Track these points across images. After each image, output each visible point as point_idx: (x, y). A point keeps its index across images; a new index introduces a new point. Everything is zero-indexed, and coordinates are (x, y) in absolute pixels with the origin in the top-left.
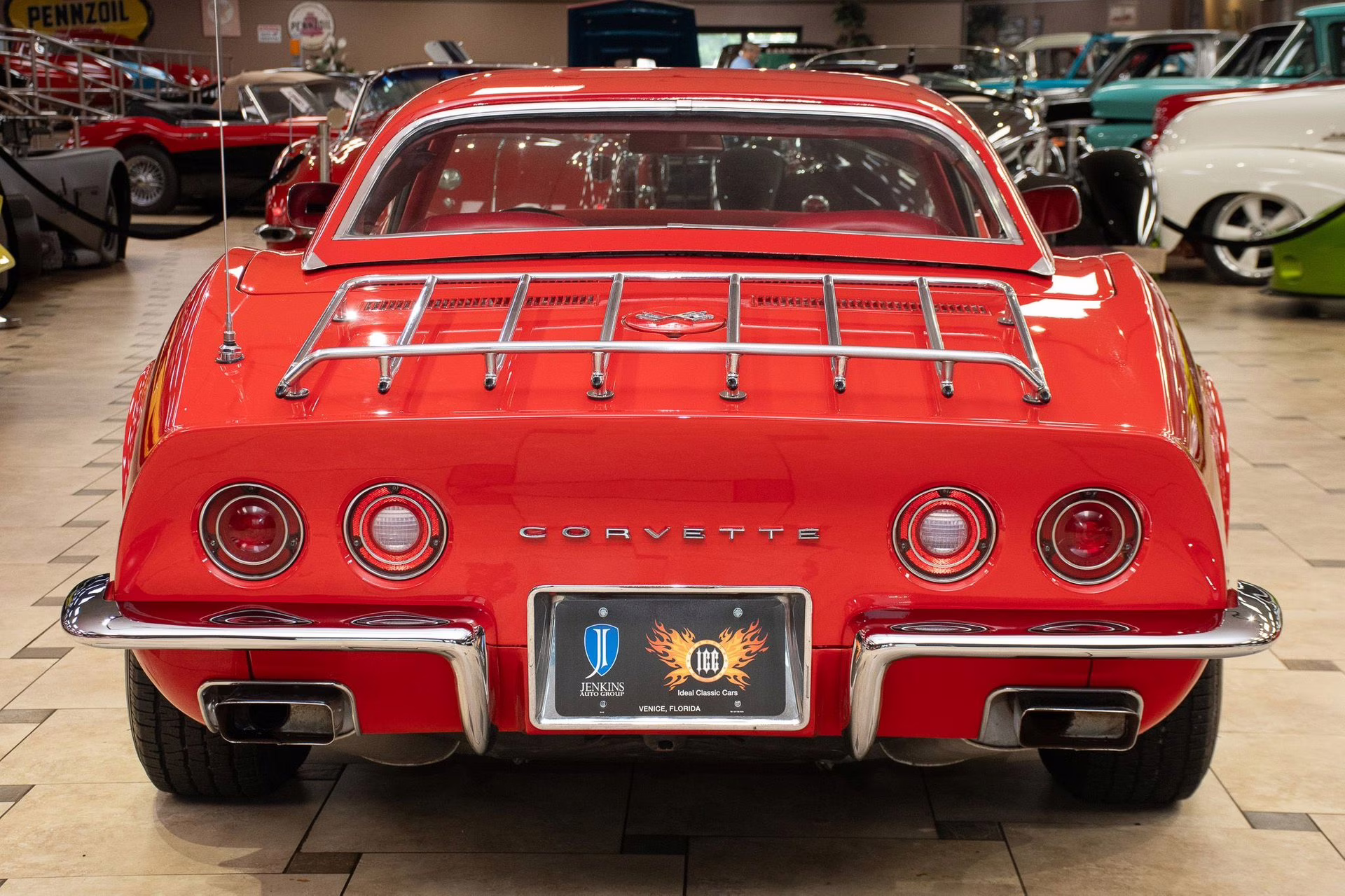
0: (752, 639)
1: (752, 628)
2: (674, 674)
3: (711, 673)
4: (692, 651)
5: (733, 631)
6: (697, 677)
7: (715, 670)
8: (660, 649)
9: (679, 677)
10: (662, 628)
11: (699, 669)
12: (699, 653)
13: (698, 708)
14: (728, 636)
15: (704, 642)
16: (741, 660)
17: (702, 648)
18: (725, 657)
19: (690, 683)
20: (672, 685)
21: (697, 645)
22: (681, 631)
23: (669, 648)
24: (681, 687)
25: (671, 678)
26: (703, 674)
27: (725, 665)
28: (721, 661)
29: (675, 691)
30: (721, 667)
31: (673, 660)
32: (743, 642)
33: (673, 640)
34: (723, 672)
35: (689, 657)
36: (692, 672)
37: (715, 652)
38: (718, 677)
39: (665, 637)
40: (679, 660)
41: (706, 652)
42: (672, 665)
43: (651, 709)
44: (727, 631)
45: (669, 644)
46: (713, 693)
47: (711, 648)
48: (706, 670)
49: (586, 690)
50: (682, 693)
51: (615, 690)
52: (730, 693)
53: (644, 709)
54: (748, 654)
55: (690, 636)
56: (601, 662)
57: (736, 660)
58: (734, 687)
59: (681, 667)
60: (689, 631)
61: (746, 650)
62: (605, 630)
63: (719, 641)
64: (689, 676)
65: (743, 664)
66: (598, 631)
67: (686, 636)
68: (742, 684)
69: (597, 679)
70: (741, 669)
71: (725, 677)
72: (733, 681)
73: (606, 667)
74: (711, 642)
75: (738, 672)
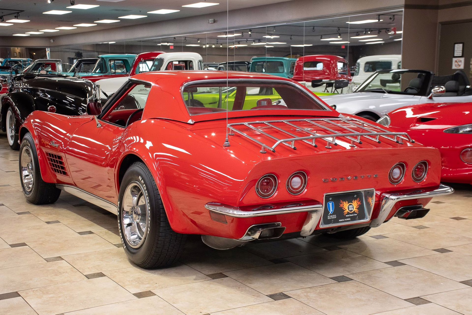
1: (358, 199)
2: (345, 211)
3: (352, 211)
4: (348, 206)
6: (349, 212)
7: (352, 210)
8: (342, 206)
9: (346, 212)
10: (341, 201)
11: (349, 210)
12: (349, 206)
13: (350, 219)
14: (354, 202)
15: (350, 204)
16: (357, 207)
17: (350, 205)
18: (354, 207)
19: (348, 213)
20: (345, 214)
21: (349, 204)
23: (343, 206)
24: (346, 215)
25: (344, 213)
26: (350, 211)
27: (354, 208)
28: (353, 207)
30: (353, 209)
31: (345, 208)
32: (357, 202)
33: (344, 204)
34: (354, 210)
35: (347, 207)
36: (348, 211)
37: (352, 205)
38: (353, 211)
39: (343, 203)
41: (350, 206)
42: (344, 209)
43: (342, 220)
44: (353, 200)
45: (344, 205)
46: (353, 215)
47: (351, 205)
48: (351, 210)
49: (329, 218)
50: (347, 216)
51: (334, 217)
52: (356, 215)
53: (340, 220)
54: (358, 205)
55: (347, 202)
56: (331, 210)
57: (356, 207)
58: (356, 213)
59: (346, 210)
60: (347, 201)
61: (357, 204)
62: (331, 203)
63: (352, 203)
64: (348, 212)
65: (357, 208)
66: (330, 203)
67: (346, 203)
68: (357, 212)
69: (331, 215)
70: (357, 209)
71: (354, 211)
72: (356, 212)
73: (332, 212)
74: (351, 203)
75: (356, 210)
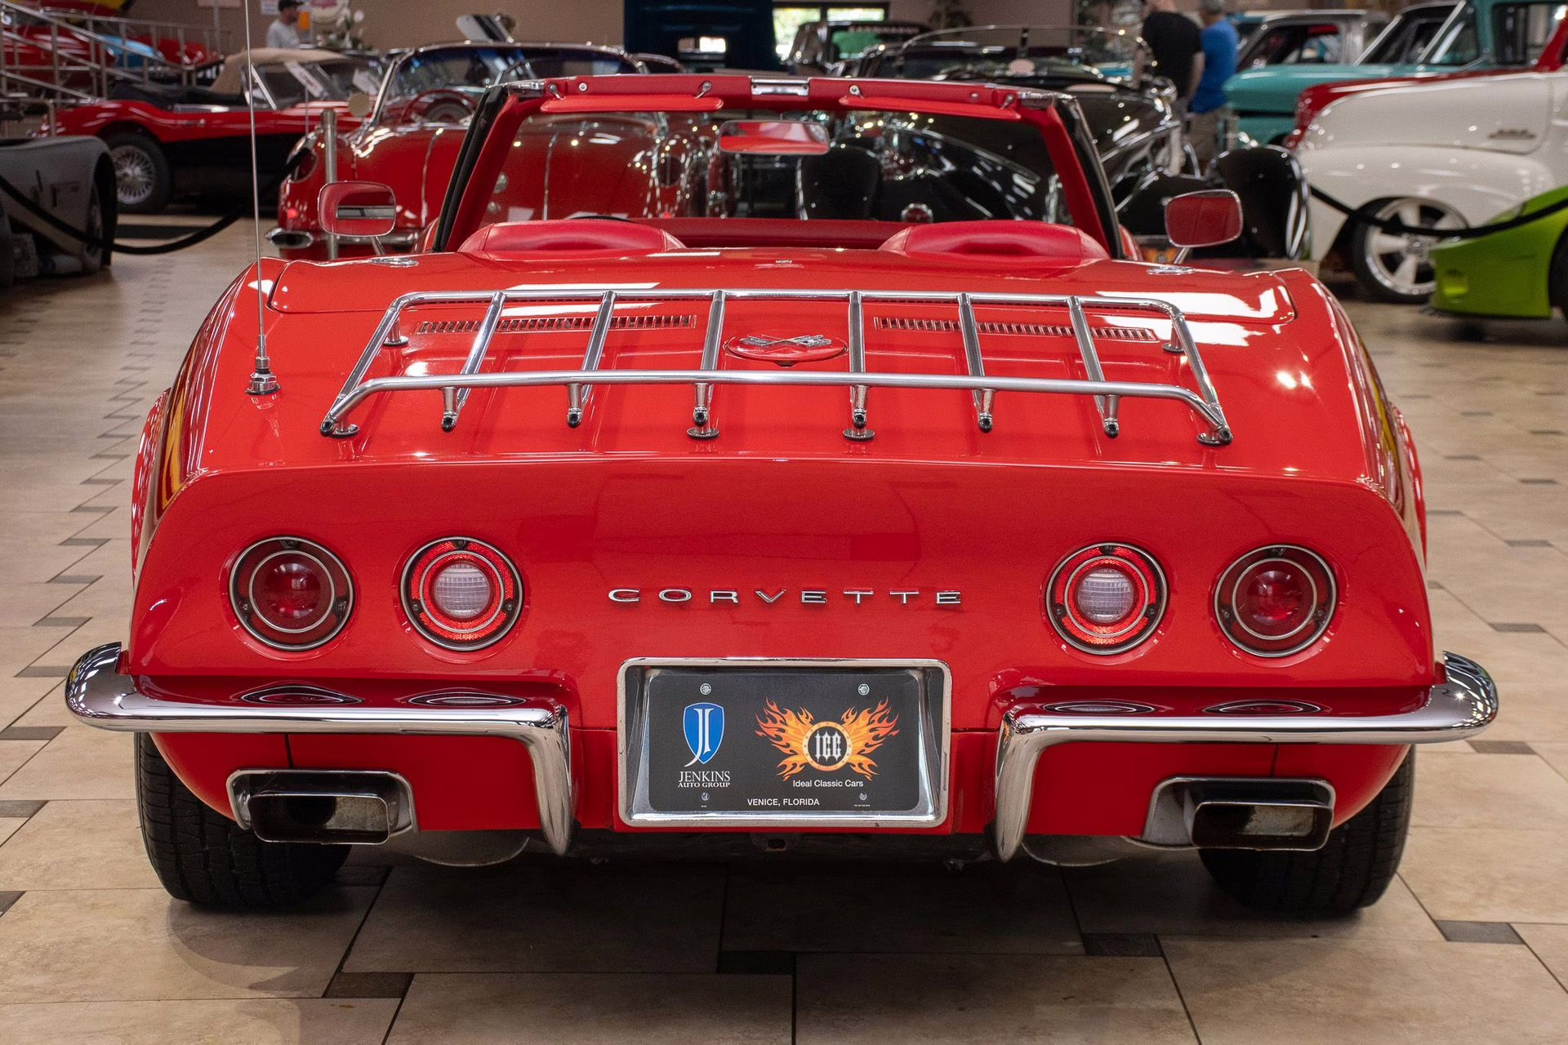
0: (880, 721)
1: (880, 707)
2: (789, 761)
3: (832, 761)
4: (809, 734)
5: (859, 711)
6: (815, 765)
7: (836, 756)
8: (773, 733)
9: (795, 765)
10: (774, 708)
11: (818, 755)
12: (818, 737)
13: (815, 801)
14: (852, 717)
15: (823, 724)
17: (822, 731)
18: (849, 742)
19: (808, 772)
20: (784, 774)
21: (816, 727)
22: (797, 712)
23: (782, 730)
24: (796, 777)
25: (785, 767)
26: (822, 761)
27: (849, 750)
28: (843, 746)
29: (789, 781)
30: (843, 753)
31: (788, 746)
32: (869, 724)
33: (790, 721)
34: (846, 759)
35: (806, 742)
36: (809, 759)
37: (837, 735)
38: (840, 765)
39: (778, 717)
40: (794, 745)
41: (827, 735)
42: (786, 751)
43: (762, 802)
44: (850, 711)
45: (785, 726)
46: (834, 784)
47: (832, 731)
48: (827, 757)
49: (685, 781)
50: (798, 784)
51: (719, 780)
52: (854, 784)
53: (753, 802)
54: (876, 738)
55: (806, 715)
56: (704, 747)
57: (861, 745)
58: (856, 776)
59: (796, 754)
60: (807, 711)
61: (873, 734)
63: (842, 722)
64: (806, 765)
65: (868, 750)
67: (804, 719)
68: (869, 774)
70: (867, 755)
71: (849, 765)
72: (857, 769)
73: (709, 753)
74: (832, 724)
75: (863, 760)
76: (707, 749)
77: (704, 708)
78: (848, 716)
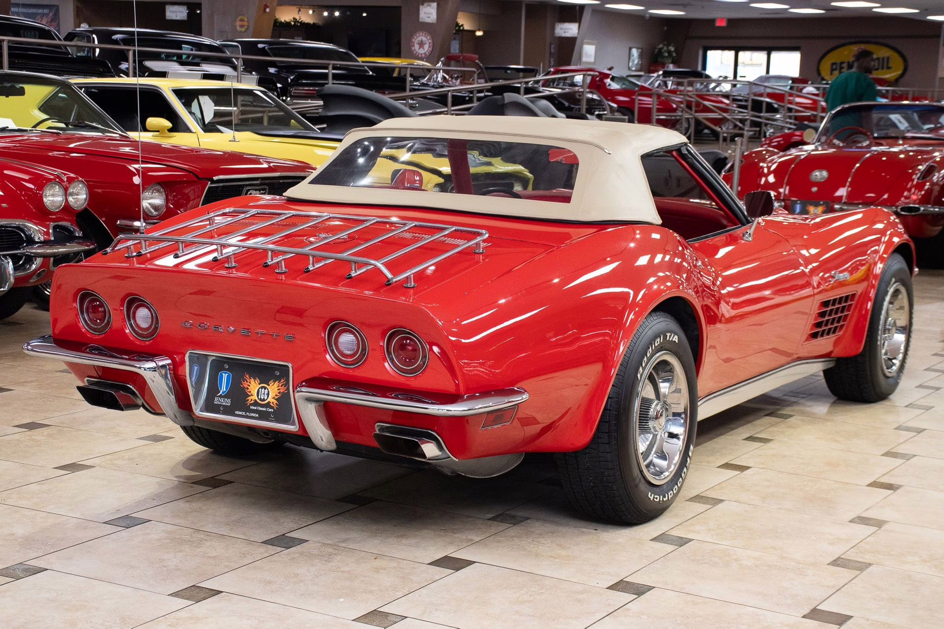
0: (282, 386)
1: (282, 381)
2: (251, 397)
3: (264, 400)
4: (257, 388)
5: (275, 381)
6: (258, 401)
7: (266, 398)
8: (246, 386)
9: (252, 400)
10: (248, 376)
11: (260, 397)
12: (260, 390)
13: (257, 415)
14: (272, 383)
15: (263, 385)
16: (276, 395)
17: (262, 388)
18: (270, 393)
19: (256, 403)
20: (249, 403)
21: (260, 386)
22: (255, 379)
23: (249, 386)
24: (251, 404)
25: (248, 400)
26: (261, 400)
27: (270, 396)
28: (268, 394)
29: (249, 406)
30: (268, 397)
31: (250, 392)
32: (278, 387)
33: (251, 382)
34: (268, 400)
35: (256, 391)
36: (257, 398)
37: (266, 390)
38: (266, 402)
39: (248, 381)
40: (252, 392)
41: (263, 390)
42: (249, 394)
43: (240, 413)
44: (272, 381)
45: (249, 384)
46: (264, 409)
47: (265, 388)
48: (262, 398)
49: (217, 401)
50: (252, 407)
51: (227, 402)
52: (270, 410)
53: (237, 412)
54: (279, 393)
55: (258, 381)
56: (223, 389)
58: (272, 407)
59: (253, 395)
60: (257, 379)
62: (226, 375)
63: (269, 385)
64: (256, 400)
65: (276, 397)
66: (224, 374)
67: (256, 381)
68: (275, 406)
69: (221, 396)
70: (275, 399)
71: (269, 402)
72: (272, 404)
73: (225, 391)
74: (265, 385)
75: (275, 402)
76: (225, 390)
77: (225, 373)
78: (271, 383)
